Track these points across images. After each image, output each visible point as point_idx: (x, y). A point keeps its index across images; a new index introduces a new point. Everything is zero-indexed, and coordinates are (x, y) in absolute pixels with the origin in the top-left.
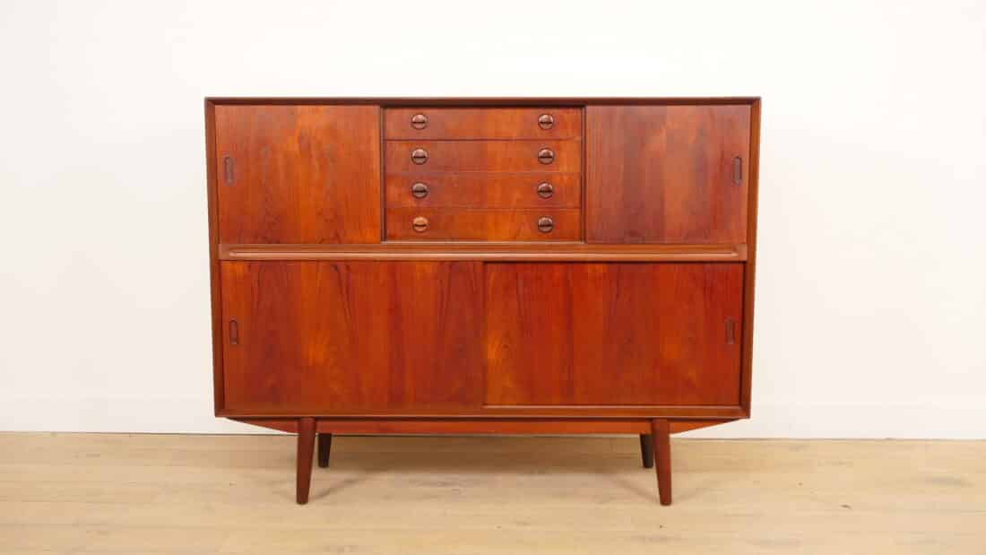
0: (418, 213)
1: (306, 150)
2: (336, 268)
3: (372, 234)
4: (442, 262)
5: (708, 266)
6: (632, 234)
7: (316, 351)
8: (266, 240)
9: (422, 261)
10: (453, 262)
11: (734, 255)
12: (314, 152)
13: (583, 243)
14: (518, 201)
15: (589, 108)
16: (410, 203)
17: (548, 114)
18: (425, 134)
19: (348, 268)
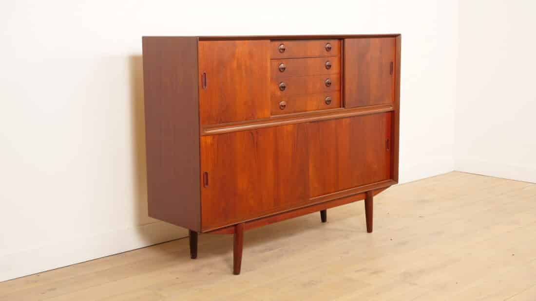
0: (282, 99)
1: (239, 67)
2: (253, 134)
4: (294, 124)
7: (242, 183)
8: (221, 122)
10: (300, 124)
12: (243, 67)
13: (343, 108)
15: (346, 40)
18: (285, 55)
19: (257, 133)
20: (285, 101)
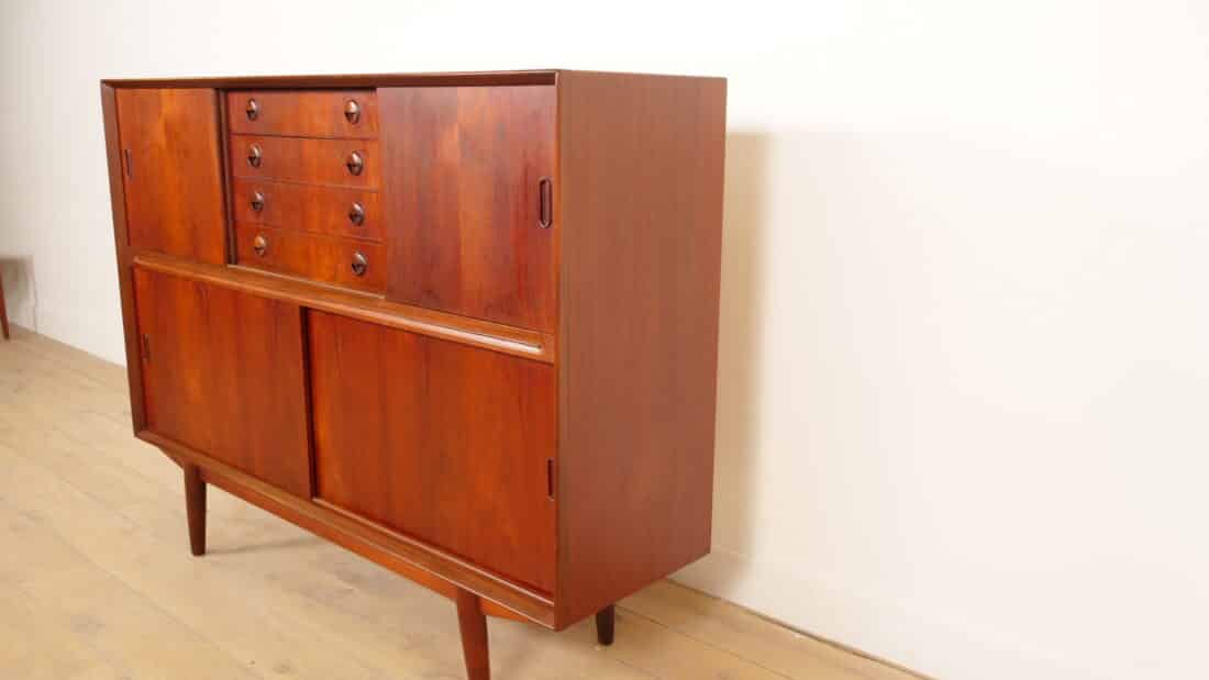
0: (258, 232)
1: (169, 142)
2: (200, 291)
3: (218, 254)
6: (429, 292)
9: (256, 296)
10: (277, 303)
11: (538, 351)
12: (174, 146)
13: (382, 297)
14: (334, 226)
16: (250, 217)
17: (353, 101)
18: (256, 127)
19: (207, 293)
20: (266, 239)
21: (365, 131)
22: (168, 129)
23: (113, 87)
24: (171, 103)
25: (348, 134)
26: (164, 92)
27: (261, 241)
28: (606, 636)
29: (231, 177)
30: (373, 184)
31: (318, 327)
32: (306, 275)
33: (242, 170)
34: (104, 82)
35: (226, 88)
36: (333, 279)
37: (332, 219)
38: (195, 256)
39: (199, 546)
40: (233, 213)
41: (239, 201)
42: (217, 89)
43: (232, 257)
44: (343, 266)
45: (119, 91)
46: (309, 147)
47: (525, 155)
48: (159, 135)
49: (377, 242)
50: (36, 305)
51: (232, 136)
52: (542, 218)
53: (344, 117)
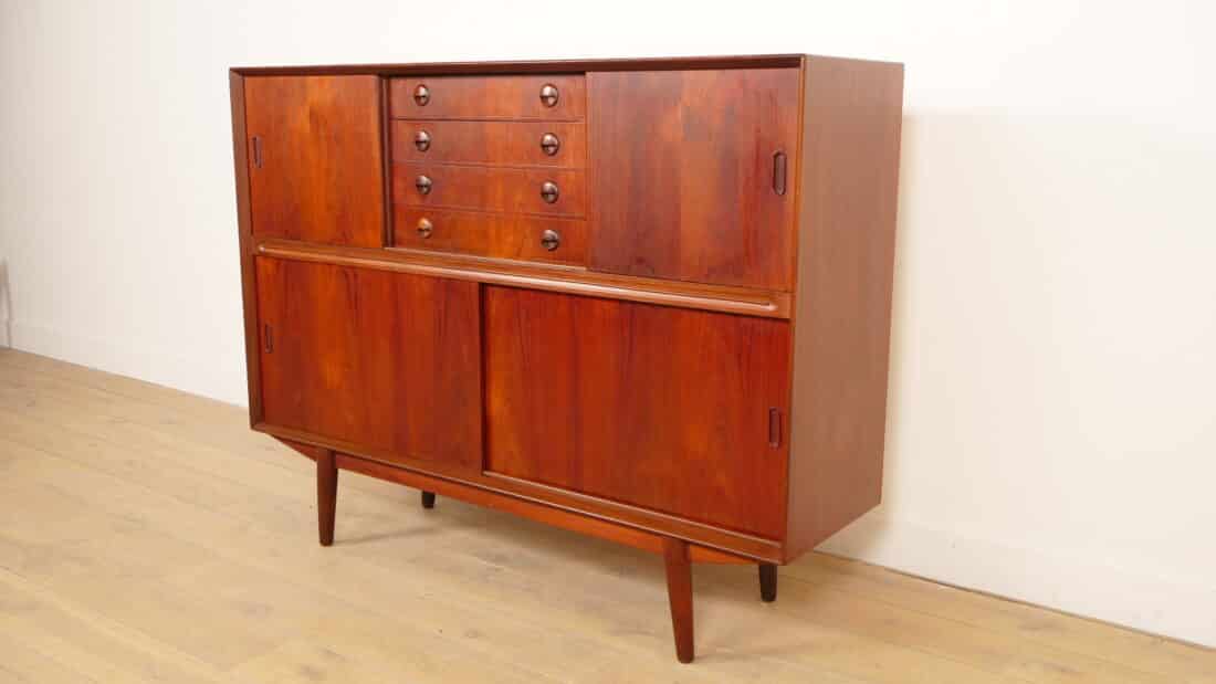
0: (421, 214)
1: (316, 130)
2: (347, 276)
3: (375, 237)
4: (438, 279)
5: (744, 320)
6: (640, 261)
7: (332, 371)
9: (421, 276)
10: (451, 280)
11: (771, 308)
12: (322, 133)
13: (584, 269)
14: (521, 205)
16: (414, 200)
17: (550, 85)
18: (427, 112)
19: (356, 276)
20: (430, 220)
21: (564, 112)
22: (312, 115)
23: (241, 74)
24: (320, 91)
25: (543, 117)
26: (311, 79)
27: (425, 223)
28: (768, 592)
29: (391, 161)
30: (570, 163)
31: (495, 304)
32: (484, 253)
33: (403, 153)
34: (233, 71)
35: (389, 74)
36: (518, 256)
37: (519, 197)
38: (343, 240)
39: (327, 537)
40: (392, 196)
41: (399, 184)
42: (380, 75)
43: (390, 240)
44: (530, 243)
45: (247, 79)
46: (492, 129)
47: (758, 131)
48: (301, 122)
49: (573, 218)
50: (10, 317)
51: (394, 122)
52: (774, 186)
53: (539, 100)
